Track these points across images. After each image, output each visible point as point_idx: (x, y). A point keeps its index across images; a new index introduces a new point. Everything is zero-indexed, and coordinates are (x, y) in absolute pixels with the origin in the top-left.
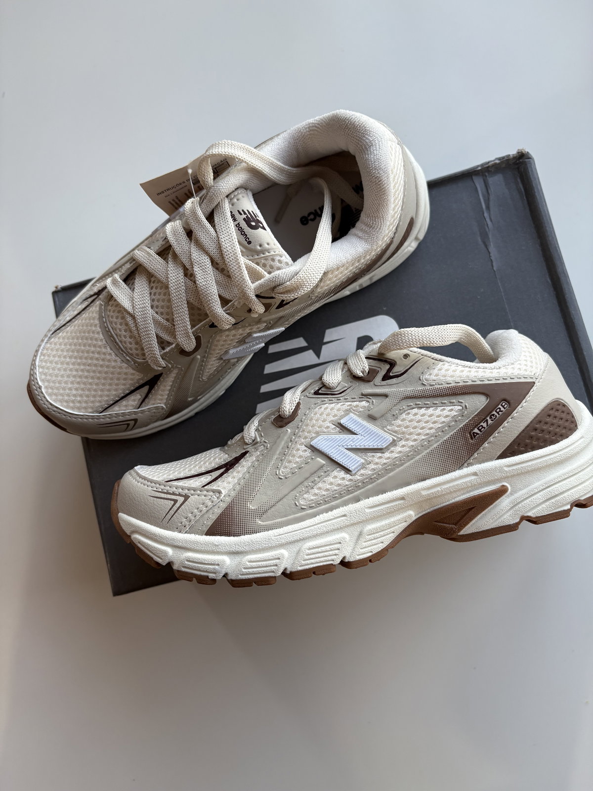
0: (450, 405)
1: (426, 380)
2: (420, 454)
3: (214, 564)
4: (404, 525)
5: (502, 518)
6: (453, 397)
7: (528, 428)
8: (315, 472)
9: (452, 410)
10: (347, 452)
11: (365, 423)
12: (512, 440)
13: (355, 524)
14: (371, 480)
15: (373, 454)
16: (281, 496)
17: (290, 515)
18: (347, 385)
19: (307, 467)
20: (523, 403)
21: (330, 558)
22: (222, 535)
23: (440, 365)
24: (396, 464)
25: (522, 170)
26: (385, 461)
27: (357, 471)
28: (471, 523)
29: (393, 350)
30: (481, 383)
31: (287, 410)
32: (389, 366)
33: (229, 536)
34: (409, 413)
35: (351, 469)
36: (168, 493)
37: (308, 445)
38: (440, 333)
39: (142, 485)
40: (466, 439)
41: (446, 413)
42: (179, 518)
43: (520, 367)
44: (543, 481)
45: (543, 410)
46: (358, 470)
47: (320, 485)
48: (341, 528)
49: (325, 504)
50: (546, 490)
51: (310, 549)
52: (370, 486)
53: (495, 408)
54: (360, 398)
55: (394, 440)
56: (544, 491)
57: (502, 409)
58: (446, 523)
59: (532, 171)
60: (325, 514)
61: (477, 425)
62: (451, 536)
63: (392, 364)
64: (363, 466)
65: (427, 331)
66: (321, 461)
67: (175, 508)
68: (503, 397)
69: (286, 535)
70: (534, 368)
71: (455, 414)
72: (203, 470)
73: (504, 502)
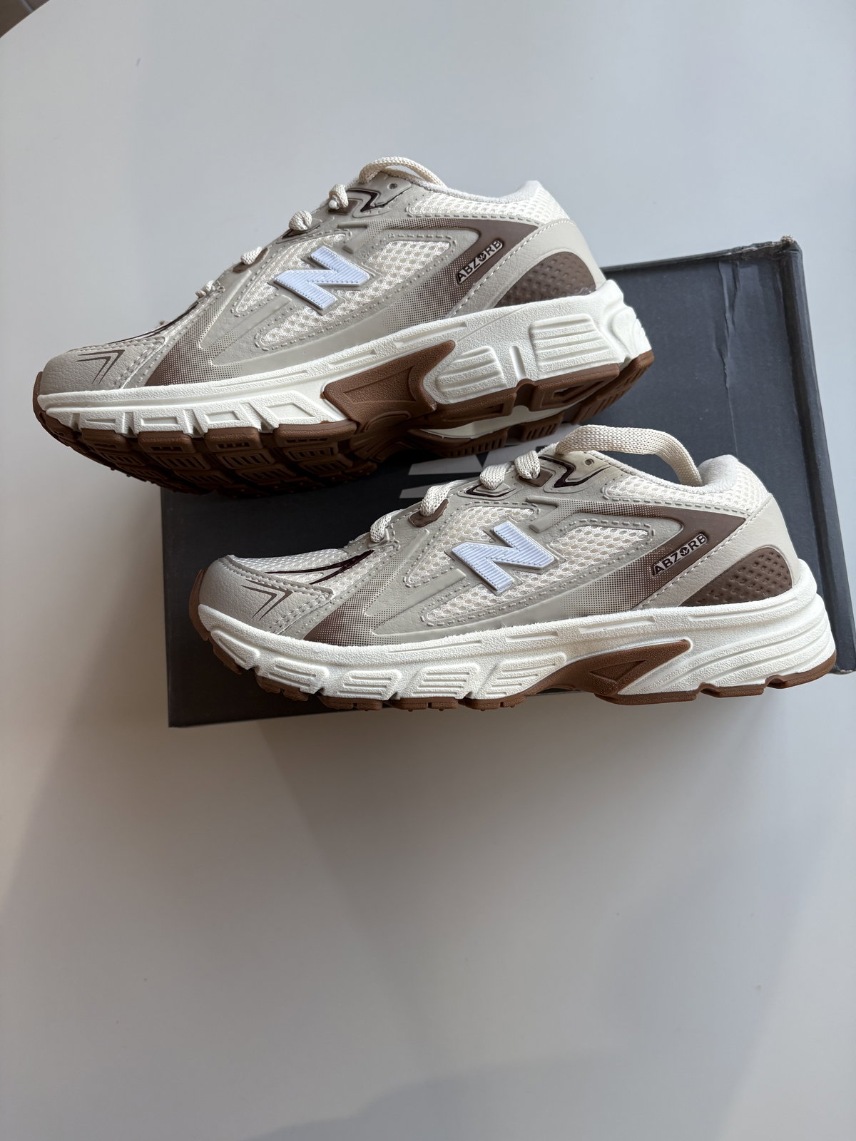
0: (633, 527)
1: (609, 493)
2: (585, 582)
3: (309, 675)
4: (551, 669)
5: (677, 682)
6: (638, 519)
7: (727, 573)
8: (451, 585)
9: (634, 534)
10: (496, 566)
11: (524, 535)
12: (705, 584)
13: (490, 654)
14: (519, 604)
15: (527, 573)
16: (405, 606)
17: (413, 630)
18: (509, 487)
19: (443, 577)
20: (726, 542)
21: (452, 689)
22: (325, 642)
23: (629, 478)
24: (554, 590)
25: (785, 264)
26: (540, 584)
27: (504, 592)
28: (636, 682)
29: (573, 450)
30: (677, 507)
31: (430, 506)
32: (566, 470)
33: (334, 644)
34: (580, 531)
35: (496, 587)
36: (266, 585)
37: (449, 552)
38: (636, 437)
39: (235, 573)
40: (646, 572)
41: (626, 536)
42: (276, 615)
43: (730, 497)
44: (736, 643)
45: (750, 555)
46: (506, 590)
47: (455, 600)
48: (472, 656)
49: (457, 625)
50: (738, 656)
51: (429, 674)
52: (517, 612)
53: (689, 540)
54: (523, 504)
55: (556, 560)
56: (735, 657)
57: (698, 543)
58: (604, 676)
59: (797, 266)
60: (455, 636)
61: (663, 558)
62: (608, 695)
63: (570, 468)
64: (512, 587)
65: (619, 432)
66: (461, 572)
67: (272, 603)
68: (701, 528)
69: (404, 653)
70: (748, 503)
71: (638, 539)
72: (314, 566)
73: (682, 663)
